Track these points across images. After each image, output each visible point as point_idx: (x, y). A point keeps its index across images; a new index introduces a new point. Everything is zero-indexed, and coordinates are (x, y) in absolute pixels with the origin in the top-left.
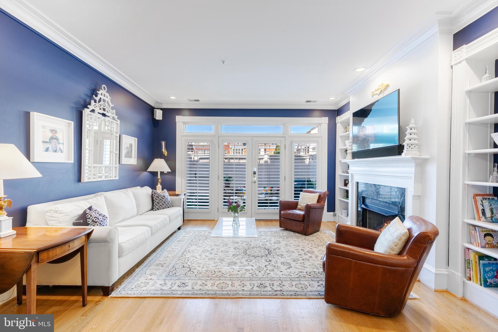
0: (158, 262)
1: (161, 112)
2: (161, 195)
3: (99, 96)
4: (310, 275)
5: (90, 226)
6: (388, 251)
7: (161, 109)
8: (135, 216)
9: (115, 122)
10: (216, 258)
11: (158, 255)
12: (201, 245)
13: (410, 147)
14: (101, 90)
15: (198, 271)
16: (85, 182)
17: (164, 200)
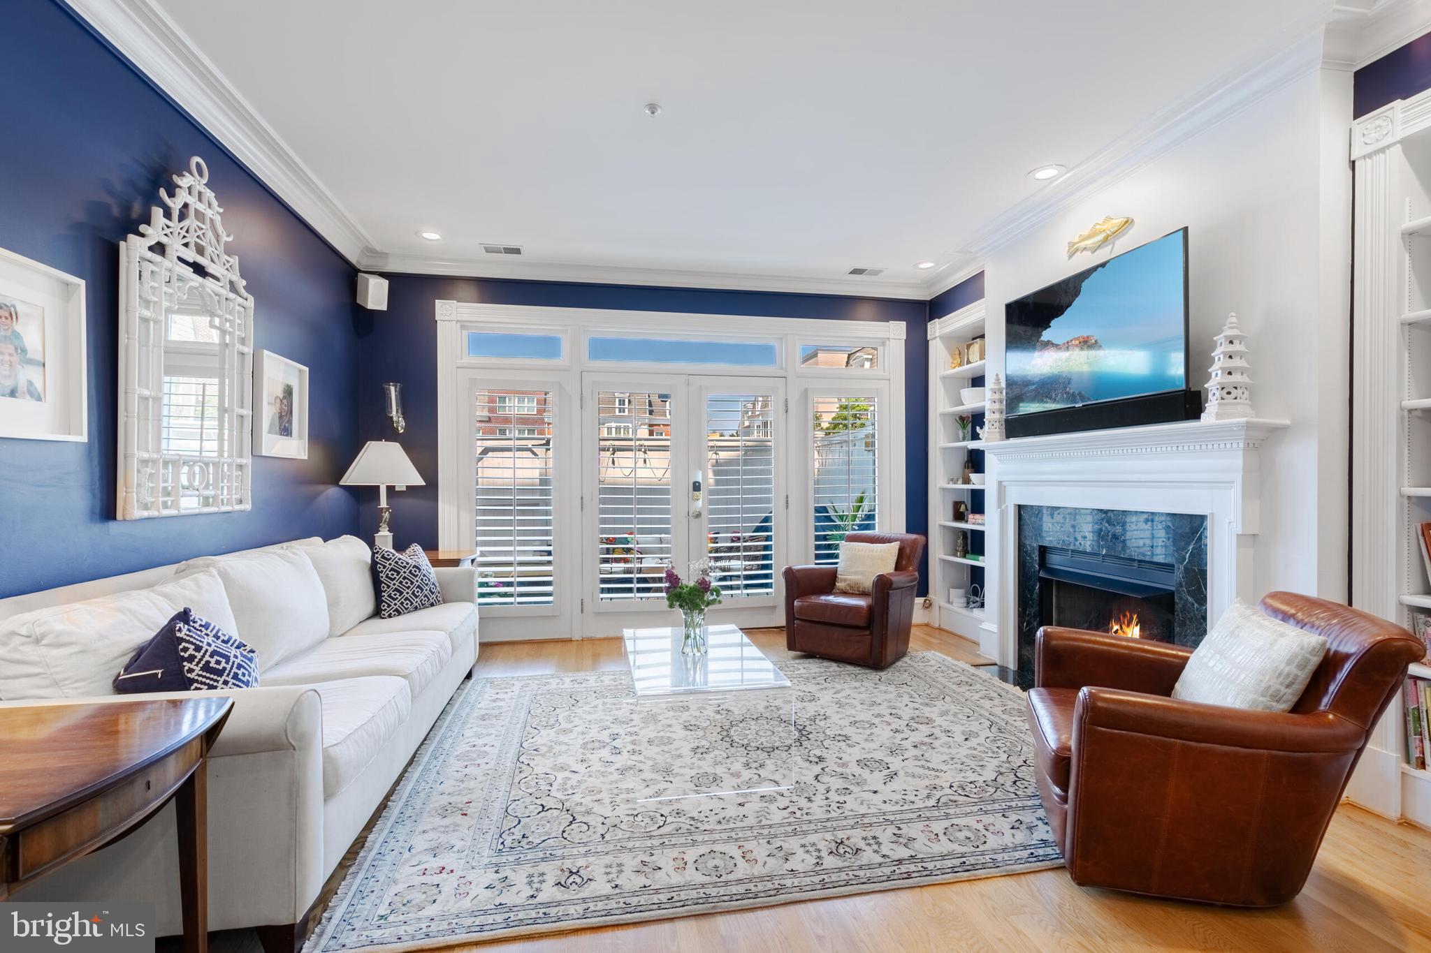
0: (444, 800)
1: (385, 283)
2: (407, 563)
3: (182, 197)
4: (965, 795)
5: (197, 689)
6: (1263, 702)
7: (383, 275)
8: (322, 641)
9: (240, 300)
10: (641, 766)
11: (433, 776)
12: (570, 726)
13: (1229, 393)
14: (187, 174)
15: (602, 819)
16: (133, 518)
17: (417, 581)
